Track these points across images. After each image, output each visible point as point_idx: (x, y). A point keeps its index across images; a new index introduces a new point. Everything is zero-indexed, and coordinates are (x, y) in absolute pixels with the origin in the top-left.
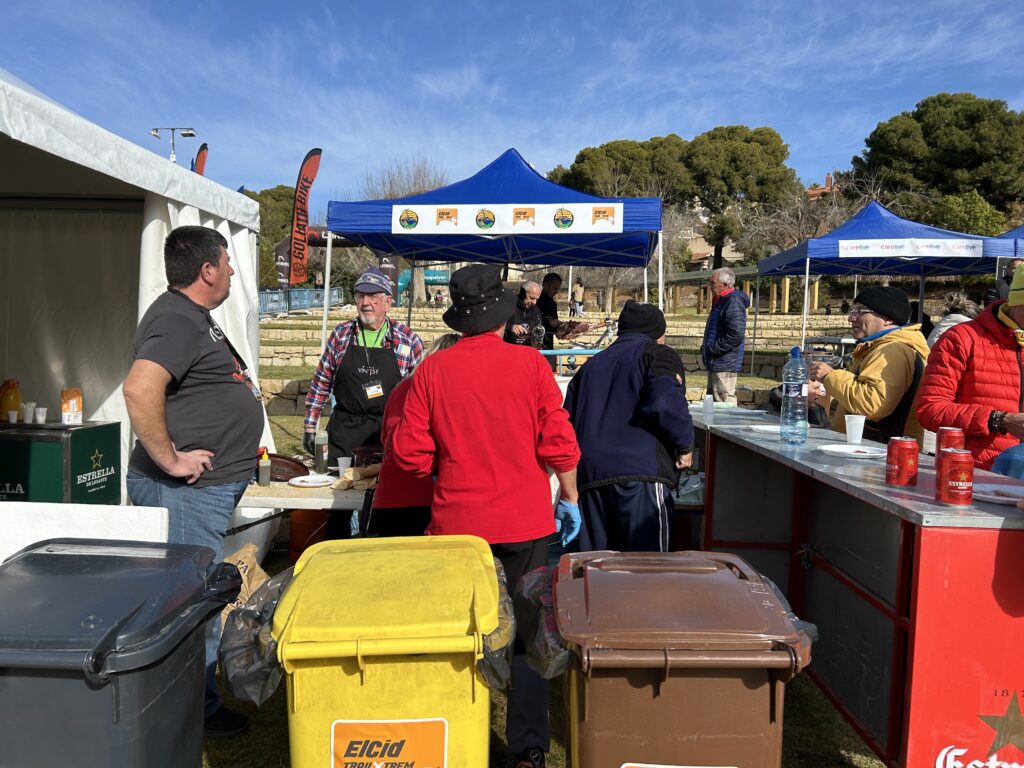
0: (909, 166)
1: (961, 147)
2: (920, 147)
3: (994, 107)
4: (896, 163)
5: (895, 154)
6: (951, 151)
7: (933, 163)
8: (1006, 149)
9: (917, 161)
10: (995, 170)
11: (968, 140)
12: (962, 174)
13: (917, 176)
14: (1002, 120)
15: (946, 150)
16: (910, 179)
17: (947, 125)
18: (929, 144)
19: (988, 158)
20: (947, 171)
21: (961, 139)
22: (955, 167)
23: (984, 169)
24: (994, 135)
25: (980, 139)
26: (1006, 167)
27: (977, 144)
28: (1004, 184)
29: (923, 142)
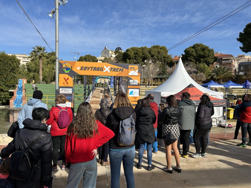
0: (193, 57)
1: (202, 55)
2: (195, 54)
3: (207, 47)
4: (191, 57)
5: (190, 55)
6: (200, 55)
7: (197, 57)
8: (209, 55)
9: (194, 56)
10: (207, 59)
11: (203, 53)
12: (202, 59)
13: (194, 59)
14: (208, 50)
15: (199, 55)
16: (193, 60)
17: (199, 50)
18: (196, 53)
19: (206, 57)
20: (199, 59)
21: (202, 53)
22: (201, 58)
23: (206, 59)
24: (207, 53)
25: (205, 53)
26: (209, 58)
27: (204, 54)
28: (209, 61)
29: (195, 53)
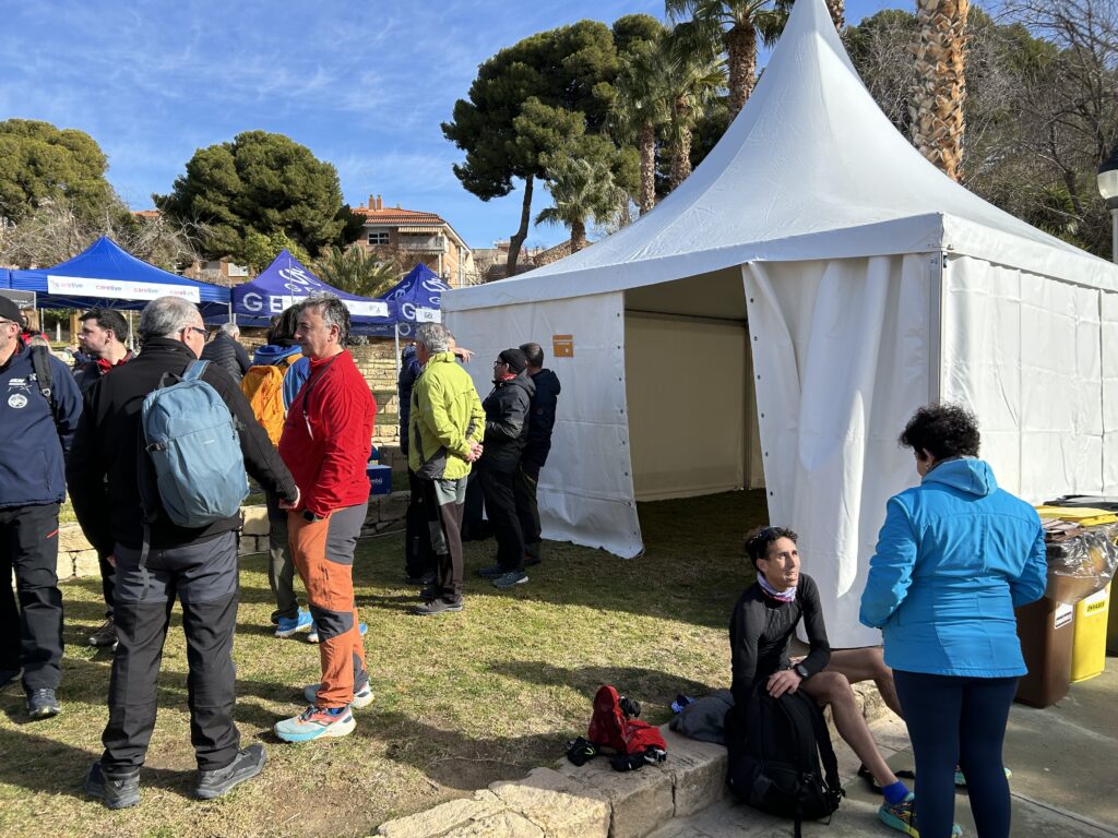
0: (224, 199)
1: (271, 187)
2: (233, 182)
4: (210, 194)
5: (206, 183)
6: (262, 189)
7: (247, 200)
8: (311, 196)
9: (228, 194)
10: (303, 214)
11: (276, 181)
12: (273, 214)
13: (233, 211)
15: (258, 188)
16: (225, 212)
18: (242, 179)
19: (296, 202)
21: (270, 178)
23: (293, 211)
25: (287, 182)
27: (285, 187)
29: (236, 177)
